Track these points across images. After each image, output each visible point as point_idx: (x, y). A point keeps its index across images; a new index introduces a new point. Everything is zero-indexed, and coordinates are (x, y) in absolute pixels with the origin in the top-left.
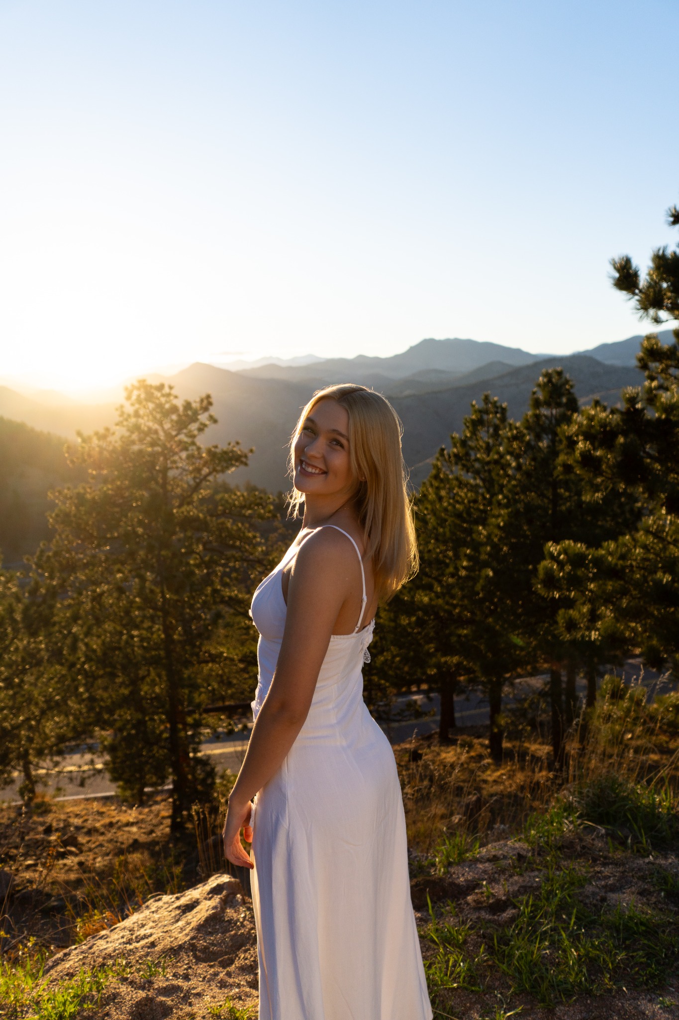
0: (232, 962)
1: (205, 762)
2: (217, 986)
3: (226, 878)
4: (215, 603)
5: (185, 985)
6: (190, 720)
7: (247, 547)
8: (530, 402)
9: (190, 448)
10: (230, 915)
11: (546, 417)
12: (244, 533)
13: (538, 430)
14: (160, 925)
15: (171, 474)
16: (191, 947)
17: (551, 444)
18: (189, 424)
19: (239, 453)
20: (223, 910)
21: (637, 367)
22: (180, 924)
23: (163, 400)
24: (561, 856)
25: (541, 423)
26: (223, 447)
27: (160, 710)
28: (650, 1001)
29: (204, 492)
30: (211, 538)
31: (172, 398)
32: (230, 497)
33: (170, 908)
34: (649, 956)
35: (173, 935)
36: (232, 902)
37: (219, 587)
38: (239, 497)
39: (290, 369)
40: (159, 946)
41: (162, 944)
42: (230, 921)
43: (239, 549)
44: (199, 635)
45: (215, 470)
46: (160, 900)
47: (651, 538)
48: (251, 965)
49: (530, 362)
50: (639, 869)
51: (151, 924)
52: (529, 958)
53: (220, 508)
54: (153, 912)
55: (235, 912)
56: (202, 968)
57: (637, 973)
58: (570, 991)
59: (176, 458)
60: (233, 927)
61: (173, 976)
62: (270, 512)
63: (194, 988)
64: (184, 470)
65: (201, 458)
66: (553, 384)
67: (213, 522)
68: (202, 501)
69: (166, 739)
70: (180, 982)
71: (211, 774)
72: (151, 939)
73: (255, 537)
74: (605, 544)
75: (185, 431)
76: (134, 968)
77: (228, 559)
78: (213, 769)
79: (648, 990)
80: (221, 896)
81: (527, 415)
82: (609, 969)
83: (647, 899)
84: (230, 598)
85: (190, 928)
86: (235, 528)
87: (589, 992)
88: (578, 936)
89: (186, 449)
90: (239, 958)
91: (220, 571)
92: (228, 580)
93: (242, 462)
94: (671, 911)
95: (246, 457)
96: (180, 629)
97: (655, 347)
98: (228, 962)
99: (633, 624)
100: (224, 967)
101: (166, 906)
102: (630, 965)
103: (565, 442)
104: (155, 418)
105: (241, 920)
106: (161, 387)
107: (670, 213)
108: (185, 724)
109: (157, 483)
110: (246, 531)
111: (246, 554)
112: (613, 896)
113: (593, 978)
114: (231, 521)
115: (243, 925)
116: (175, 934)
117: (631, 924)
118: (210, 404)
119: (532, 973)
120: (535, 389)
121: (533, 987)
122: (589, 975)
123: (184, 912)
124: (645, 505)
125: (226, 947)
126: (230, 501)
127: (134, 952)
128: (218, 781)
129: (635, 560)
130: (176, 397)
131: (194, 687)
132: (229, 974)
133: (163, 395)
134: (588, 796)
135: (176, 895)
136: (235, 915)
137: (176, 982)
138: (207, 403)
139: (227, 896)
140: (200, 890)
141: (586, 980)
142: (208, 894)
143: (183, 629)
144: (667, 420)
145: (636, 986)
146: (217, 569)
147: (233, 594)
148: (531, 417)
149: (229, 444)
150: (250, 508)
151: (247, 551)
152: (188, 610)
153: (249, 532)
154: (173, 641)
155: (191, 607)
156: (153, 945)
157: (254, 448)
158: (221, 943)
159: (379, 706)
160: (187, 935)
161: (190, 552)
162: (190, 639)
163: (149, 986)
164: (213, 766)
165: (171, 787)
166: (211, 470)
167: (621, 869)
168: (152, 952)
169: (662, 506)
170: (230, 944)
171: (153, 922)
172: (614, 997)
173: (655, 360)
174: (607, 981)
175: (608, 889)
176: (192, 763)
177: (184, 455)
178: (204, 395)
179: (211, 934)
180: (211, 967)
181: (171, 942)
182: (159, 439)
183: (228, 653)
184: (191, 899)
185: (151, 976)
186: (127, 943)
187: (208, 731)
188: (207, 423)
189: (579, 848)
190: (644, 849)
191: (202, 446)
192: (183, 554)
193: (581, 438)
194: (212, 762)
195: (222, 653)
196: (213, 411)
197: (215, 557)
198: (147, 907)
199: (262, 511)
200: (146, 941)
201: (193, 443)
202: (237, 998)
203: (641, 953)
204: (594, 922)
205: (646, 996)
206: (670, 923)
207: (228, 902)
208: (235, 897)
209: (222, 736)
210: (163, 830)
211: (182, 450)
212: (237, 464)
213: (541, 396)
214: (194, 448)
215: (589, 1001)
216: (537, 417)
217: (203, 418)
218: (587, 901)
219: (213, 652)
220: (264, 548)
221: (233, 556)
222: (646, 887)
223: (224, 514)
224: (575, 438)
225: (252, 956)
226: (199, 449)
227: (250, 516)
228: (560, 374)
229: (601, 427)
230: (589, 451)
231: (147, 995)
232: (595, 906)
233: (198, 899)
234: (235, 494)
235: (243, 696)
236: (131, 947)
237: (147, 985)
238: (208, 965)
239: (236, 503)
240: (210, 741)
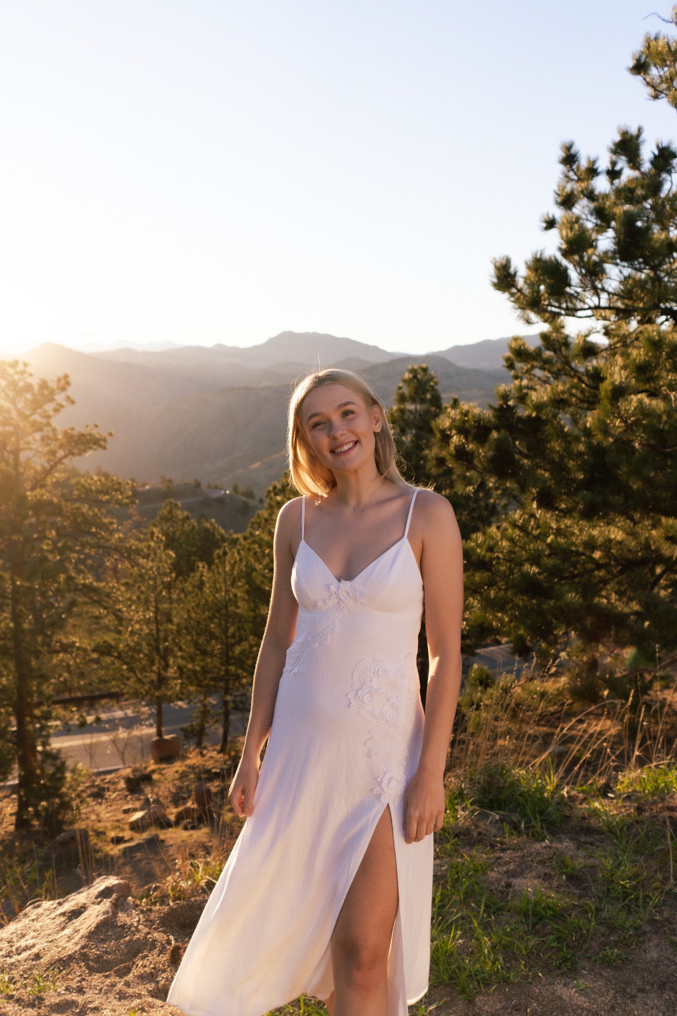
0: (128, 970)
1: (52, 757)
2: (115, 998)
3: (112, 881)
4: (69, 591)
5: (80, 999)
6: (37, 712)
7: (103, 534)
8: (395, 397)
9: (45, 429)
10: (122, 919)
11: (410, 411)
12: (100, 519)
13: (402, 424)
14: (43, 934)
15: (23, 456)
16: (82, 956)
17: (414, 439)
18: (44, 404)
19: (98, 436)
20: (115, 914)
21: (504, 366)
22: (67, 932)
23: (16, 377)
24: (459, 843)
25: (406, 418)
26: (80, 429)
27: (5, 703)
28: (565, 985)
29: (58, 475)
30: (65, 524)
31: (26, 375)
32: (86, 481)
33: (53, 915)
34: (559, 939)
35: (60, 944)
36: (123, 905)
37: (73, 575)
38: (96, 482)
39: (145, 354)
40: (45, 958)
41: (49, 955)
42: (123, 926)
43: (94, 535)
44: (52, 625)
45: (71, 453)
46: (39, 906)
47: (517, 532)
48: (151, 973)
49: (386, 360)
50: (537, 854)
51: (32, 934)
52: (444, 949)
53: (75, 492)
54: (33, 920)
55: (128, 916)
56: (96, 979)
57: (550, 957)
58: (487, 980)
59: (30, 438)
60: (127, 932)
61: (65, 990)
62: (128, 498)
63: (90, 1002)
64: (38, 452)
65: (57, 439)
66: (418, 381)
67: (68, 507)
68: (57, 484)
69: (13, 732)
70: (74, 996)
71: (61, 768)
72: (35, 950)
73: (112, 523)
74: (474, 536)
75: (39, 411)
76: (19, 984)
77: (83, 545)
78: (63, 764)
79: (562, 974)
80: (111, 899)
81: (392, 409)
82: (523, 955)
83: (549, 883)
84: (84, 585)
85: (80, 936)
86: (91, 513)
87: (506, 981)
88: (489, 924)
89: (41, 430)
90: (137, 965)
91: (74, 557)
92: (82, 567)
93: (100, 446)
94: (574, 894)
95: (105, 440)
96: (30, 617)
97: (522, 347)
98: (125, 970)
99: (500, 615)
100: (121, 977)
101: (48, 912)
102: (542, 950)
103: (438, 435)
104: (7, 396)
105: (135, 924)
106: (15, 364)
107: (543, 219)
108: (33, 717)
109: (8, 464)
110: (103, 517)
111: (102, 541)
112: (515, 881)
113: (508, 965)
114: (87, 506)
115: (138, 930)
116: (62, 943)
117: (539, 909)
118: (68, 383)
119: (450, 964)
120: (401, 385)
121: (451, 979)
122: (505, 962)
123: (70, 919)
124: (497, 502)
125: (121, 955)
126: (87, 485)
127: (16, 966)
128: (68, 775)
129: (502, 552)
130: (31, 375)
131: (44, 678)
132: (127, 984)
133: (17, 373)
134: (479, 783)
135: (57, 901)
136: (128, 919)
137: (70, 996)
138: (65, 383)
139: (117, 900)
140: (85, 894)
141: (502, 968)
142: (97, 898)
143: (34, 617)
144: (538, 418)
145: (550, 971)
146: (72, 555)
147: (87, 581)
148: (396, 411)
149: (87, 426)
150: (107, 493)
151: (103, 537)
152: (39, 598)
153: (106, 517)
154: (23, 631)
155: (44, 594)
156: (37, 956)
157: (113, 432)
158: (115, 950)
159: (235, 696)
160: (76, 944)
161: (43, 537)
162: (40, 627)
163: (40, 1003)
164: (63, 760)
165: (16, 782)
166: (67, 452)
167: (519, 854)
168: (37, 965)
169: (533, 500)
170: (125, 951)
171: (34, 931)
172: (531, 983)
173: (522, 361)
174: (522, 968)
175: (510, 875)
176: (39, 757)
177: (38, 436)
178: (61, 375)
179: (103, 941)
180: (107, 977)
181: (59, 953)
182: (12, 419)
183: (80, 642)
184: (77, 904)
185: (40, 991)
186: (6, 957)
187: (58, 723)
188: (64, 403)
189: (475, 835)
190: (538, 832)
191: (57, 428)
192: (35, 540)
193: (454, 432)
194: (63, 756)
195: (74, 643)
196: (70, 391)
197: (69, 543)
198: (25, 914)
199: (120, 497)
200: (28, 952)
201: (48, 424)
202: (139, 1009)
203: (551, 937)
204: (501, 909)
205: (561, 981)
206: (574, 905)
207: (118, 906)
208: (125, 900)
209: (73, 728)
210: (6, 828)
211: (35, 431)
212: (95, 447)
213: (406, 391)
214: (49, 429)
215: (507, 990)
216: (402, 411)
217: (60, 398)
218: (492, 888)
219: (65, 641)
220: (121, 535)
221: (88, 543)
222: (546, 871)
223: (79, 499)
224: (448, 433)
225: (151, 963)
226: (54, 430)
227: (108, 502)
228: (425, 370)
229: (475, 422)
230: (463, 444)
231: (39, 1013)
232: (501, 892)
233: (85, 904)
234: (92, 479)
235: (91, 688)
236: (13, 960)
237: (36, 1003)
238: (103, 976)
239: (93, 488)
240: (59, 734)
